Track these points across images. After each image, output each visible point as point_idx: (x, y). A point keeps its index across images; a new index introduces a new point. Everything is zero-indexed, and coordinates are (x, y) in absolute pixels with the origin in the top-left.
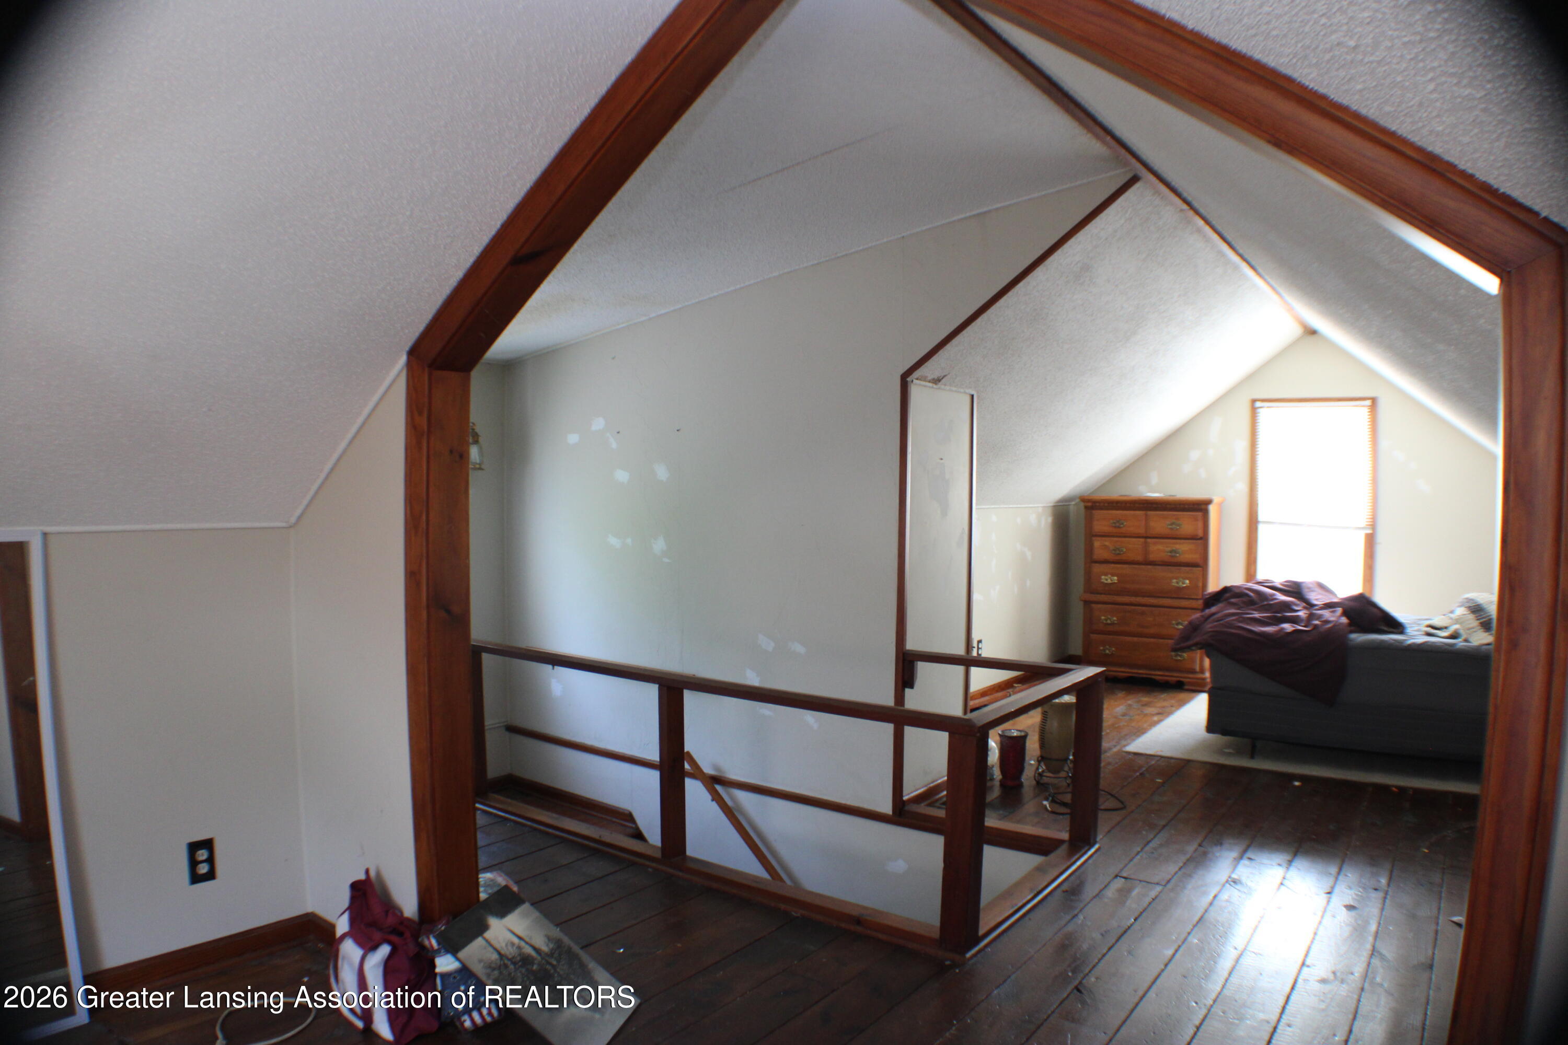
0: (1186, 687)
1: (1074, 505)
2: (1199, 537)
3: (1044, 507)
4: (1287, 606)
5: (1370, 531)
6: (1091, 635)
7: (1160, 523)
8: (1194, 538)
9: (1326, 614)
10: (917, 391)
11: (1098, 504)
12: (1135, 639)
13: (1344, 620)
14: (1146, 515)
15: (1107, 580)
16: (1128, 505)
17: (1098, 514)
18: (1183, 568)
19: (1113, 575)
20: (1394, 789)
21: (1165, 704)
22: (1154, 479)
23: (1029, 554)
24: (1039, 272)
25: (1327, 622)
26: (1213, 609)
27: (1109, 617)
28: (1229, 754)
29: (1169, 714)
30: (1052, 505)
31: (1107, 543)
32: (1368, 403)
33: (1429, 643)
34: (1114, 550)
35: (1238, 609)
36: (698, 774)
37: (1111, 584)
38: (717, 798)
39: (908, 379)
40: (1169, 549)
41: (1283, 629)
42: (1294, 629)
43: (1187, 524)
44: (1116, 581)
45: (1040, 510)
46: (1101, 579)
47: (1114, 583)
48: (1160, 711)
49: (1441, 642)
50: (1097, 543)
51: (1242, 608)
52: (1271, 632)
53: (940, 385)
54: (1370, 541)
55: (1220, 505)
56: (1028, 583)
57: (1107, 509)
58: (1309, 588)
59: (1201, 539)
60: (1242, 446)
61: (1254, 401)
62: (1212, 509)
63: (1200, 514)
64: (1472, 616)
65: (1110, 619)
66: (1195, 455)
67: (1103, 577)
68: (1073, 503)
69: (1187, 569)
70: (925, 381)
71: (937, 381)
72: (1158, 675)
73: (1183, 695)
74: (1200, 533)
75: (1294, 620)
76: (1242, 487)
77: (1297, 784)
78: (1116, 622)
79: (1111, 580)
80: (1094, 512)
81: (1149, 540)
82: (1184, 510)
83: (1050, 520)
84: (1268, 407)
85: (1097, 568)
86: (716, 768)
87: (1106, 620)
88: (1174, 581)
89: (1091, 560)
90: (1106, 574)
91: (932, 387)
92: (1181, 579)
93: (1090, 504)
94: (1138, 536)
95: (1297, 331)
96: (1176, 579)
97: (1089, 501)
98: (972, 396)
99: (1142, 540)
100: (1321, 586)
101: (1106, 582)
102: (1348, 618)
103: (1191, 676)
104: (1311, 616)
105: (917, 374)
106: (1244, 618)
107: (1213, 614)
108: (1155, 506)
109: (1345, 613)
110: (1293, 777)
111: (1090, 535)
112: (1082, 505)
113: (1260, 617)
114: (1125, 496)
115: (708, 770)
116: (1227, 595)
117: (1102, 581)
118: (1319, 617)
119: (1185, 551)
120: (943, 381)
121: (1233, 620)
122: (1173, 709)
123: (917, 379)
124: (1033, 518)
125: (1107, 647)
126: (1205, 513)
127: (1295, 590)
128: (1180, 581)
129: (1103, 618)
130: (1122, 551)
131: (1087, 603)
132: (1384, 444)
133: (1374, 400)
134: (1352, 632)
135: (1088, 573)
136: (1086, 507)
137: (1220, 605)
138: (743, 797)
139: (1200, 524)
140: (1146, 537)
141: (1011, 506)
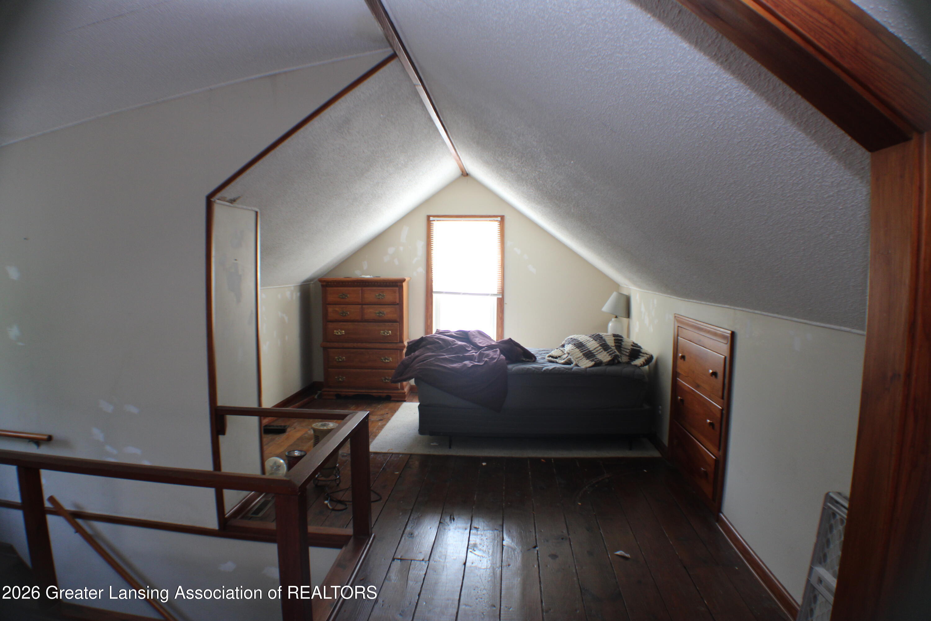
0: (392, 399)
1: (313, 284)
2: (396, 303)
3: (294, 286)
4: (463, 349)
5: (501, 297)
6: (330, 369)
7: (371, 295)
8: (393, 304)
9: (490, 353)
10: (219, 210)
11: (329, 283)
12: (358, 370)
13: (502, 357)
14: (362, 290)
15: (338, 333)
16: (350, 284)
17: (329, 289)
18: (387, 324)
19: (342, 330)
20: (542, 460)
21: (382, 412)
22: (365, 266)
23: (286, 319)
24: (315, 123)
25: (493, 359)
26: (417, 353)
27: (340, 357)
28: (434, 447)
29: (389, 419)
30: (299, 284)
31: (337, 309)
32: (499, 219)
33: (556, 369)
34: (342, 313)
35: (432, 352)
36: (58, 510)
37: (340, 335)
38: (79, 530)
39: (212, 200)
40: (377, 312)
41: (465, 364)
42: (472, 364)
43: (388, 295)
44: (344, 334)
45: (292, 288)
46: (334, 332)
47: (343, 335)
48: (382, 418)
49: (564, 368)
50: (330, 309)
51: (435, 351)
52: (458, 367)
53: (235, 204)
54: (501, 303)
55: (408, 282)
56: (287, 338)
57: (336, 286)
58: (473, 335)
59: (398, 304)
60: (421, 245)
61: (429, 217)
62: (405, 285)
63: (397, 288)
64: (577, 350)
65: (341, 359)
66: (391, 250)
67: (335, 331)
68: (312, 282)
69: (390, 324)
70: (224, 201)
71: (232, 201)
72: (374, 392)
73: (392, 405)
74: (397, 301)
75: (471, 358)
76: (422, 270)
77: (484, 464)
78: (345, 360)
79: (341, 333)
80: (328, 288)
81: (364, 306)
82: (386, 286)
83: (298, 294)
84: (437, 221)
85: (331, 326)
86: (76, 506)
87: (338, 359)
88: (382, 332)
89: (326, 320)
90: (337, 330)
91: (229, 206)
92: (386, 331)
93: (325, 283)
94: (358, 304)
95: (458, 172)
96: (383, 331)
97: (325, 281)
98: (257, 212)
99: (360, 306)
100: (481, 333)
101: (337, 334)
102: (504, 355)
103: (395, 391)
104: (481, 355)
105: (219, 195)
106: (438, 358)
107: (418, 356)
108: (367, 284)
109: (502, 352)
110: (479, 460)
111: (326, 304)
112: (320, 284)
113: (448, 357)
114: (348, 277)
115: (68, 506)
116: (424, 343)
117: (334, 333)
118: (487, 355)
119: (388, 312)
120: (238, 201)
121: (432, 360)
122: (389, 415)
123: (218, 199)
124: (288, 294)
125: (340, 376)
126: (402, 287)
127: (464, 336)
128: (385, 332)
129: (336, 357)
130: (347, 314)
131: (325, 349)
132: (508, 243)
133: (502, 217)
134: (508, 364)
135: (325, 330)
136: (322, 286)
137: (421, 350)
138: (100, 526)
139: (397, 295)
140: (362, 304)
141: (275, 287)
